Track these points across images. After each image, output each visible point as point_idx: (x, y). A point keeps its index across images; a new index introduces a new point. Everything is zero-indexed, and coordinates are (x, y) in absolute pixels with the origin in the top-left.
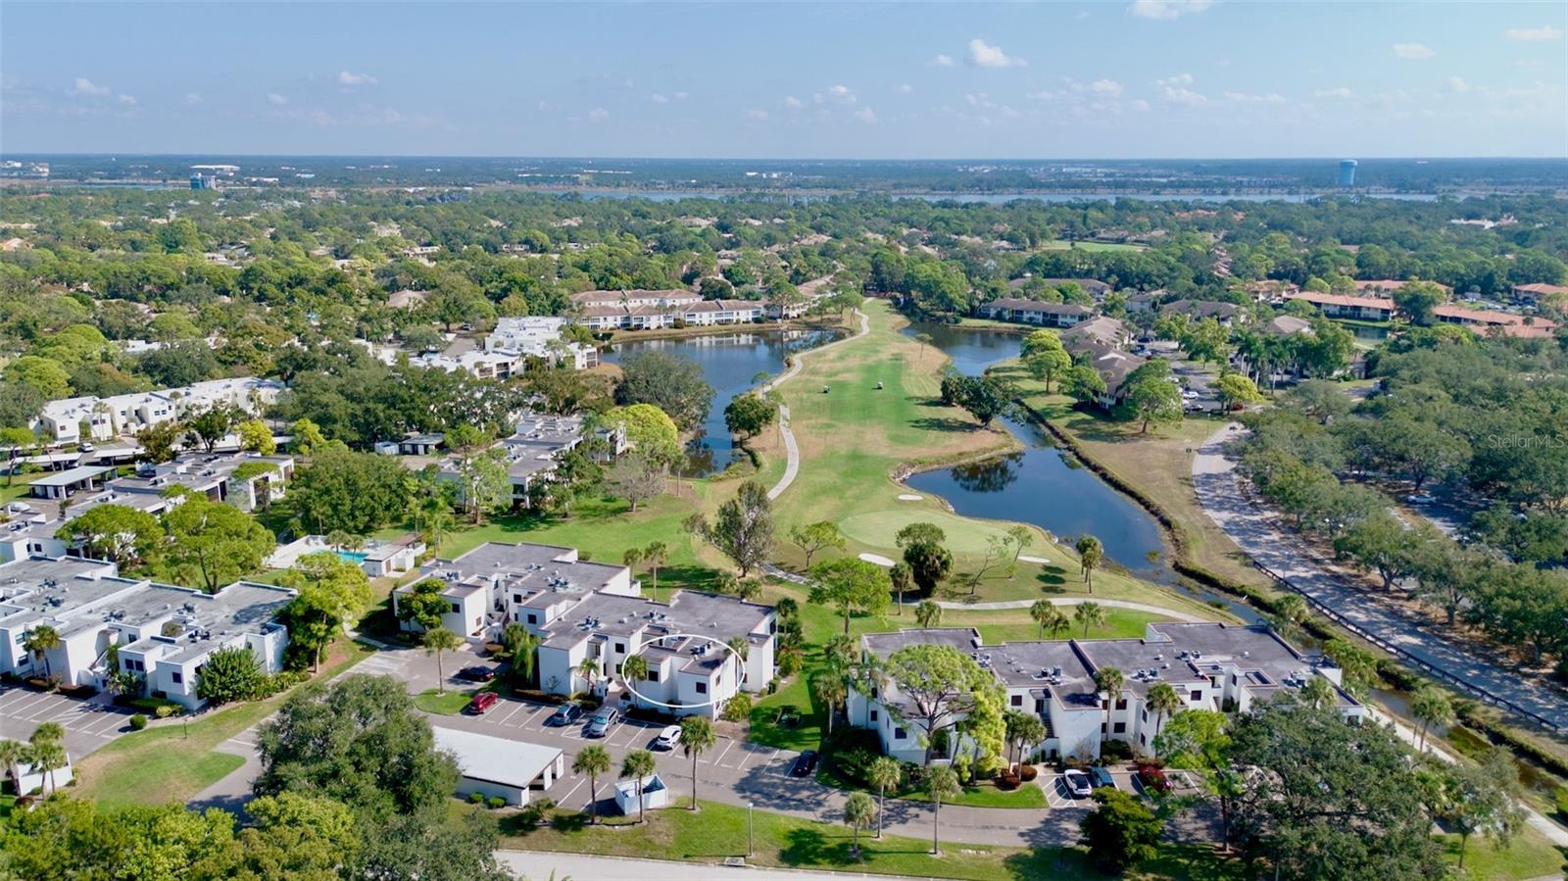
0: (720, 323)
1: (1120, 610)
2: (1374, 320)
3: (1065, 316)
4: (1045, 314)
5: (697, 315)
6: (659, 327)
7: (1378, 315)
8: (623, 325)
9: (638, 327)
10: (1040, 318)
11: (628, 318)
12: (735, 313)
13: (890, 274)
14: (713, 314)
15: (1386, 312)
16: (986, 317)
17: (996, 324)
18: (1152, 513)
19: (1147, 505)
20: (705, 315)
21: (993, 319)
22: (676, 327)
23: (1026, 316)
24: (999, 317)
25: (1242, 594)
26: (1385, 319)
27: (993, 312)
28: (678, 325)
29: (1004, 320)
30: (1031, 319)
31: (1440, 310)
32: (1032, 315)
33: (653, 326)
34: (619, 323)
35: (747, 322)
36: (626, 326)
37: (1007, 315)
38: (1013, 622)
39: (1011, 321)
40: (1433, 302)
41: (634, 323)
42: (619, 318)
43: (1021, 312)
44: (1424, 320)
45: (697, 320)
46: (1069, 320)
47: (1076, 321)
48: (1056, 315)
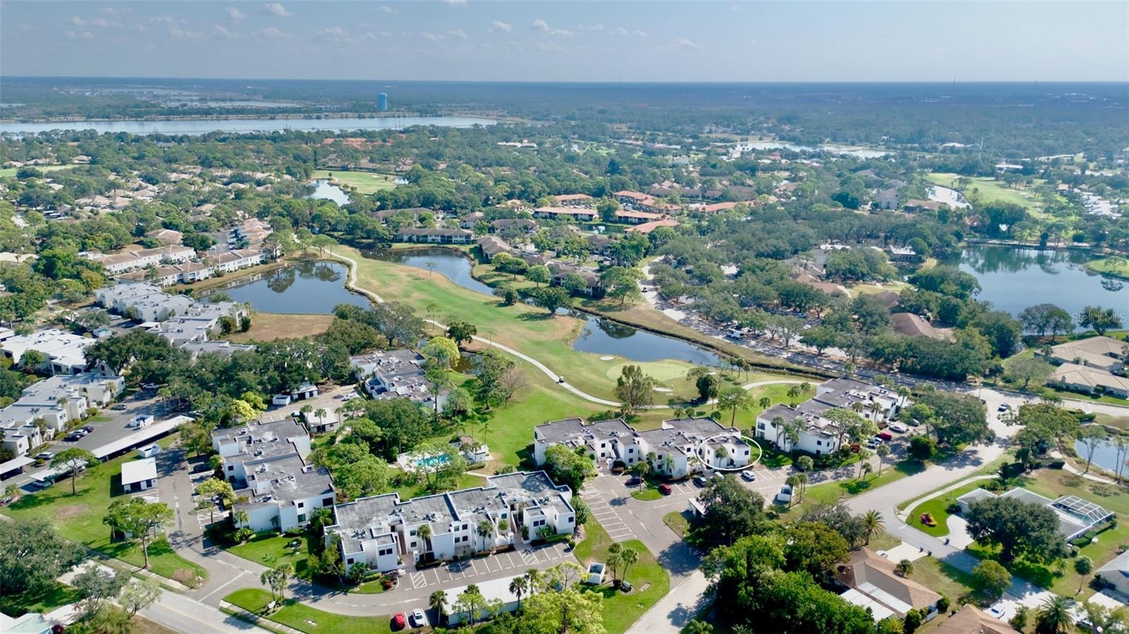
0: (241, 268)
2: (585, 220)
3: (456, 237)
4: (442, 236)
5: (226, 264)
6: (207, 278)
7: (587, 218)
8: (179, 281)
9: (191, 280)
10: (439, 239)
11: (181, 275)
12: (249, 260)
14: (236, 262)
15: (591, 216)
16: (401, 241)
17: (412, 245)
20: (231, 263)
21: (406, 242)
22: (218, 276)
23: (429, 239)
24: (410, 240)
26: (591, 220)
27: (406, 238)
28: (218, 274)
29: (414, 243)
30: (433, 240)
31: (618, 213)
32: (434, 237)
33: (202, 278)
34: (176, 279)
35: (257, 265)
36: (183, 281)
37: (415, 238)
39: (418, 242)
40: (616, 209)
41: (189, 277)
42: (175, 275)
43: (426, 236)
44: (610, 219)
45: (226, 268)
46: (459, 239)
47: (464, 239)
48: (451, 237)
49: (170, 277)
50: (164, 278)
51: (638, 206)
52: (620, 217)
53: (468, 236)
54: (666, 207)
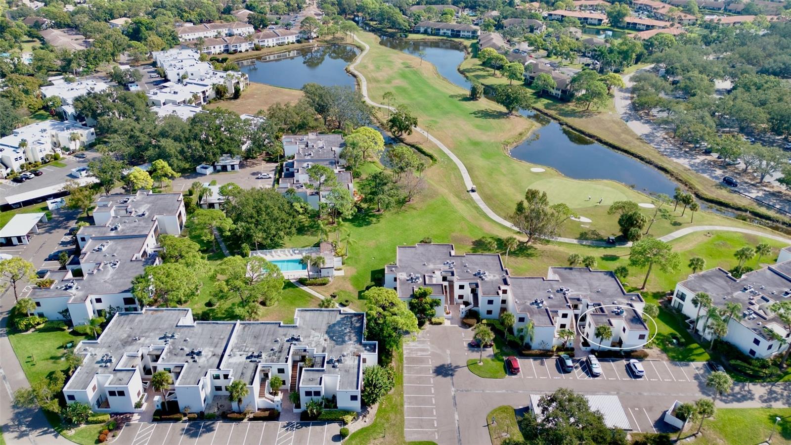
0: (280, 45)
2: (594, 25)
3: (464, 32)
4: (452, 31)
5: (266, 40)
6: (247, 51)
7: (596, 22)
8: (225, 50)
9: (235, 52)
10: (449, 32)
11: (227, 46)
12: (286, 37)
14: (275, 39)
15: (600, 20)
16: (418, 32)
17: (425, 37)
20: (270, 40)
21: (422, 33)
22: (257, 50)
23: (441, 32)
24: (426, 32)
26: (600, 24)
27: (422, 30)
28: (257, 48)
29: (428, 34)
30: (445, 33)
31: (627, 19)
32: (445, 31)
33: (243, 50)
34: (222, 49)
35: (293, 43)
36: (227, 51)
37: (429, 30)
39: (432, 34)
40: (625, 15)
41: (232, 49)
42: (222, 46)
43: (439, 30)
44: (619, 25)
45: (266, 44)
46: (466, 34)
47: (470, 34)
48: (459, 31)
49: (217, 47)
50: (212, 47)
51: (653, 14)
52: (628, 23)
53: (474, 32)
54: (680, 16)
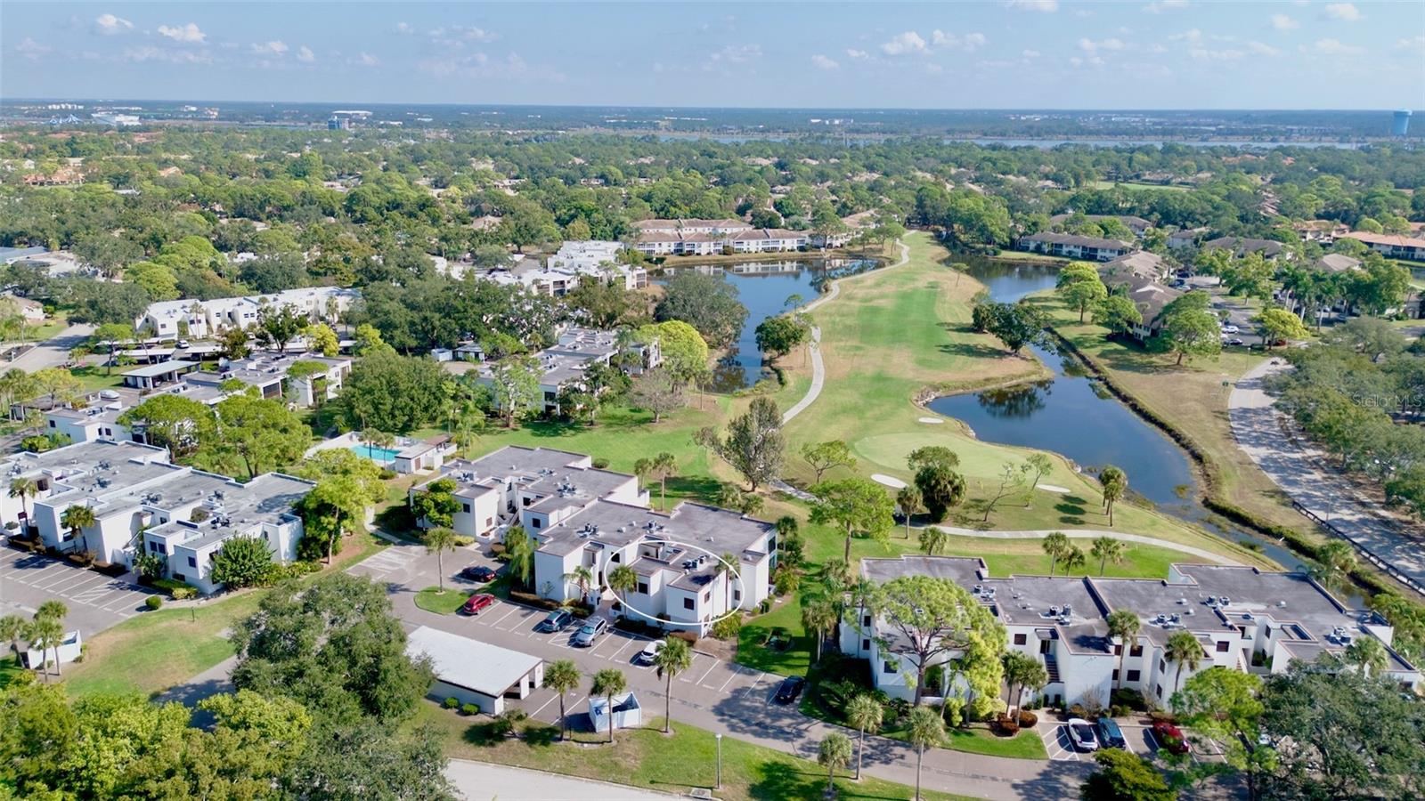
0: (766, 250)
1: (1142, 545)
3: (1104, 250)
4: (1084, 248)
5: (745, 242)
6: (709, 254)
8: (676, 251)
9: (690, 253)
10: (1079, 252)
11: (681, 244)
12: (781, 241)
13: (933, 207)
14: (760, 242)
16: (1025, 249)
17: (1035, 256)
18: (1183, 446)
19: (1178, 438)
20: (753, 243)
21: (1032, 252)
22: (725, 254)
23: (1065, 250)
24: (1038, 250)
25: (1278, 536)
27: (1032, 246)
28: (726, 251)
29: (1043, 254)
30: (1070, 252)
32: (1072, 248)
33: (704, 253)
34: (673, 248)
35: (792, 250)
36: (679, 252)
37: (1046, 248)
38: (1026, 552)
39: (1050, 254)
41: (686, 249)
42: (673, 243)
43: (1061, 246)
45: (745, 247)
46: (1108, 254)
47: (1115, 255)
48: (1096, 250)
49: (665, 244)
50: (657, 244)
